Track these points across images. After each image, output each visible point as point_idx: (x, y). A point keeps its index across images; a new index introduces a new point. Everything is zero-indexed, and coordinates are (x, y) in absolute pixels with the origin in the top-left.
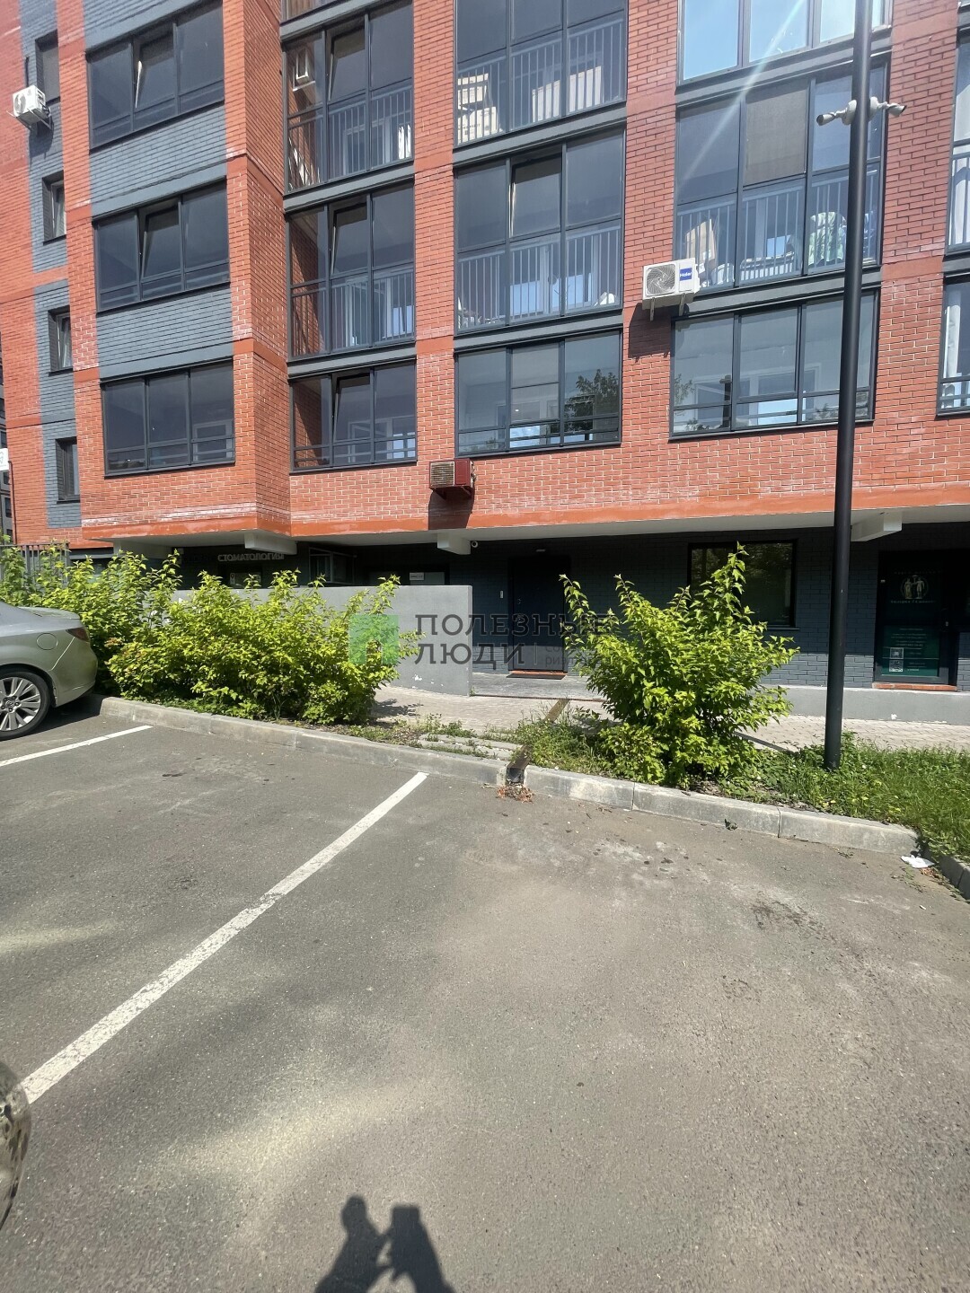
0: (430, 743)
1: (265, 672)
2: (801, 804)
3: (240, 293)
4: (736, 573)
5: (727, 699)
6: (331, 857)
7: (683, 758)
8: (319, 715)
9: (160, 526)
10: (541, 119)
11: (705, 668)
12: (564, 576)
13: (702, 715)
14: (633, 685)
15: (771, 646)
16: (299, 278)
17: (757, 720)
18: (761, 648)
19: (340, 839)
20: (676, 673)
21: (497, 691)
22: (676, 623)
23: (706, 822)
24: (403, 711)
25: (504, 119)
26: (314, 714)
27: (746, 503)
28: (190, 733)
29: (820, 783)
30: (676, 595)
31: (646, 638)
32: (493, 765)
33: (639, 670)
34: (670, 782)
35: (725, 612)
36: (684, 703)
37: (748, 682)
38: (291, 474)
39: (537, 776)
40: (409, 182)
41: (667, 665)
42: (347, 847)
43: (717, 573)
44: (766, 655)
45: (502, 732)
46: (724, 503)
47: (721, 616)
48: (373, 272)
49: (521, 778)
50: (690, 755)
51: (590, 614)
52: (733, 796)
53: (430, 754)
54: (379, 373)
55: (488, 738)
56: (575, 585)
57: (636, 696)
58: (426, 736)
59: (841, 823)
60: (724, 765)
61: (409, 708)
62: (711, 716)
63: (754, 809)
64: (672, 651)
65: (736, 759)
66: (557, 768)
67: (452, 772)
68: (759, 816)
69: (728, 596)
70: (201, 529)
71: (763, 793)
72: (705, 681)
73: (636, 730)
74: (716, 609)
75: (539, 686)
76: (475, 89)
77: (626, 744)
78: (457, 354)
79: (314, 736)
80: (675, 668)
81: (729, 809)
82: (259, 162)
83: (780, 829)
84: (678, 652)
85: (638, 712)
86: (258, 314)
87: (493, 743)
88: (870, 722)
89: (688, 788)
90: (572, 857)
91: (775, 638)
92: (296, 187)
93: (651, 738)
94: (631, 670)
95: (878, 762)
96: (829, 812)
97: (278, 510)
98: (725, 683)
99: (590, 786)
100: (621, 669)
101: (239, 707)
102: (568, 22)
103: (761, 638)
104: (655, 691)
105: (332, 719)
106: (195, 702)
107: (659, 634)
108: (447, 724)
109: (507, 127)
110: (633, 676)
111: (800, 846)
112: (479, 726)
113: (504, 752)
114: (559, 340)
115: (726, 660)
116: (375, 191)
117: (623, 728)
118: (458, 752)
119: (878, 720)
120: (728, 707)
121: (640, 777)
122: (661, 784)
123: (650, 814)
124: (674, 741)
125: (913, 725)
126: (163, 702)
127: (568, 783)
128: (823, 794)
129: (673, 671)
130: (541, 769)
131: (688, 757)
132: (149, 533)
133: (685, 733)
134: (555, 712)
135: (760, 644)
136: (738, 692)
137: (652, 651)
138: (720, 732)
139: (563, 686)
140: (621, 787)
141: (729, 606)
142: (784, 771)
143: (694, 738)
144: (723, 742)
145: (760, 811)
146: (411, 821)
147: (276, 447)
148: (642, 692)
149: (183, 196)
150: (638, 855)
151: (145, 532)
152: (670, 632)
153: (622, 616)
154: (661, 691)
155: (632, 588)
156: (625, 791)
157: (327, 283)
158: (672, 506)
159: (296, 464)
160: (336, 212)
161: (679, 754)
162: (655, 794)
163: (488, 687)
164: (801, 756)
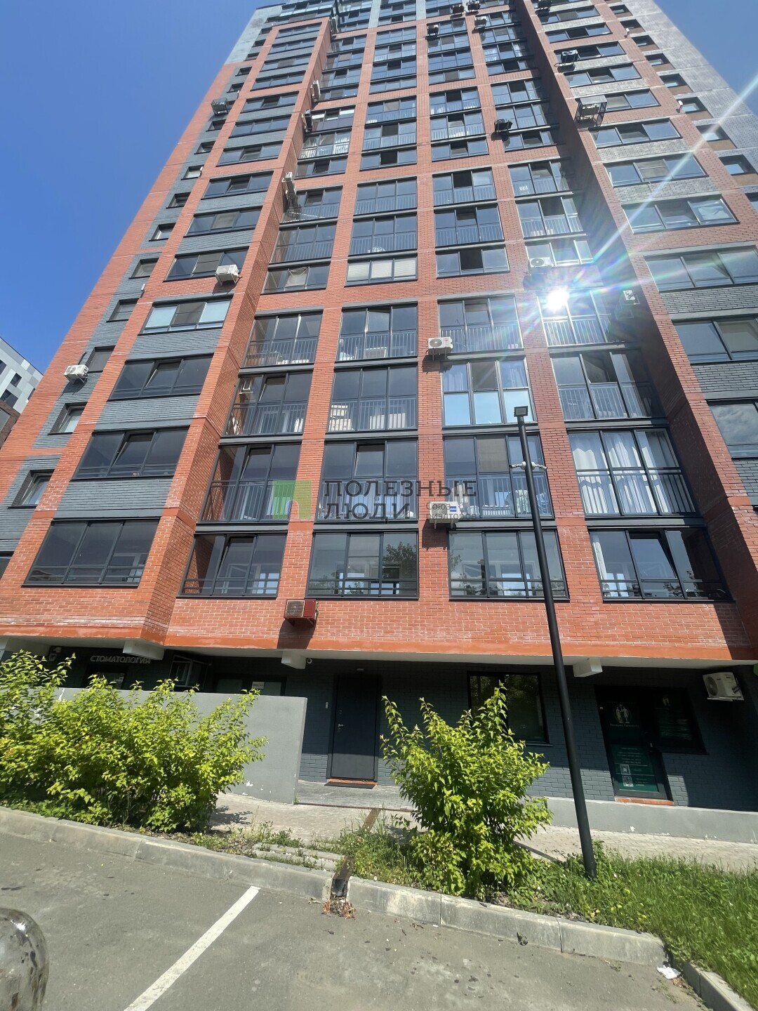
0: (264, 853)
1: (125, 774)
2: (574, 914)
3: (179, 481)
4: (500, 702)
5: (504, 807)
6: (172, 982)
7: (478, 865)
8: (163, 821)
9: (54, 629)
10: (374, 428)
11: (487, 778)
12: (385, 697)
13: (488, 823)
14: (436, 793)
15: (530, 761)
16: (218, 478)
17: (529, 826)
18: (524, 762)
19: (180, 961)
20: (467, 782)
21: (317, 800)
22: (464, 739)
23: (502, 937)
24: (235, 818)
25: (355, 424)
26: (158, 820)
27: (503, 646)
28: (29, 841)
29: (585, 892)
30: (463, 716)
31: (444, 752)
32: (321, 877)
33: (440, 778)
34: (469, 894)
35: (497, 733)
36: (475, 809)
37: (518, 791)
38: (177, 598)
39: (359, 888)
40: (299, 443)
41: (460, 775)
42: (187, 970)
43: (488, 701)
44: (528, 768)
45: (327, 842)
46: (488, 645)
47: (495, 735)
48: (268, 481)
49: (345, 889)
50: (483, 862)
51: (403, 729)
52: (522, 907)
53: (264, 864)
54: (260, 537)
55: (314, 848)
56: (392, 705)
57: (439, 803)
58: (259, 845)
59: (606, 932)
60: (510, 874)
61: (241, 816)
62: (496, 823)
63: (538, 921)
64: (463, 763)
65: (518, 867)
66: (376, 878)
67: (282, 885)
68: (544, 927)
69: (497, 719)
70: (91, 634)
71: (544, 904)
72: (488, 791)
73: (440, 837)
74: (491, 729)
75: (353, 795)
76: (340, 410)
77: (433, 852)
78: (315, 533)
79: (156, 844)
80: (466, 778)
81: (519, 921)
82: (212, 421)
83: (561, 943)
84: (467, 764)
85: (440, 819)
86: (186, 495)
87: (320, 854)
88: (616, 834)
89: (485, 900)
90: (392, 978)
91: (532, 754)
92: (229, 433)
93: (452, 845)
94: (435, 779)
95: (624, 871)
96: (596, 922)
97: (160, 624)
98: (502, 792)
99: (404, 898)
100: (427, 778)
101: (87, 810)
102: (389, 394)
103: (522, 753)
104: (454, 798)
105: (174, 826)
106: (44, 805)
107: (453, 748)
108: (277, 832)
109: (356, 428)
110: (436, 785)
111: (579, 960)
112: (305, 836)
113: (330, 862)
114: (380, 532)
115: (501, 772)
116: (276, 443)
117: (429, 835)
118: (289, 862)
119: (621, 832)
120: (507, 815)
121: (445, 887)
122: (463, 896)
123: (455, 929)
124: (470, 848)
125: (648, 837)
126: (10, 804)
127: (385, 896)
128: (590, 903)
129: (464, 780)
130: (362, 880)
131: (482, 864)
132: (41, 633)
133: (476, 839)
134: (370, 821)
135: (522, 758)
136: (512, 800)
137: (449, 763)
138: (504, 839)
139: (374, 796)
140: (430, 898)
141: (499, 727)
142: (557, 880)
143: (485, 844)
144: (507, 850)
145: (543, 922)
146: (245, 940)
147: (173, 578)
148: (443, 799)
149: (158, 430)
150: (449, 973)
151: (38, 632)
152: (460, 747)
153: (426, 732)
154: (457, 798)
155: (432, 709)
156: (433, 902)
157: (237, 483)
158: (454, 644)
159: (183, 591)
160: (251, 449)
161: (474, 861)
162: (458, 906)
163: (310, 796)
164: (567, 865)
